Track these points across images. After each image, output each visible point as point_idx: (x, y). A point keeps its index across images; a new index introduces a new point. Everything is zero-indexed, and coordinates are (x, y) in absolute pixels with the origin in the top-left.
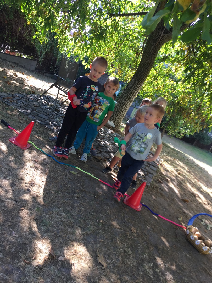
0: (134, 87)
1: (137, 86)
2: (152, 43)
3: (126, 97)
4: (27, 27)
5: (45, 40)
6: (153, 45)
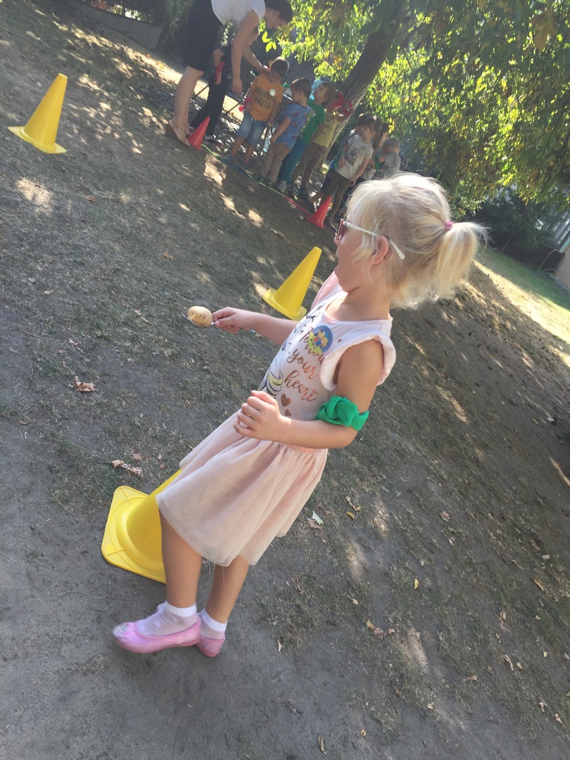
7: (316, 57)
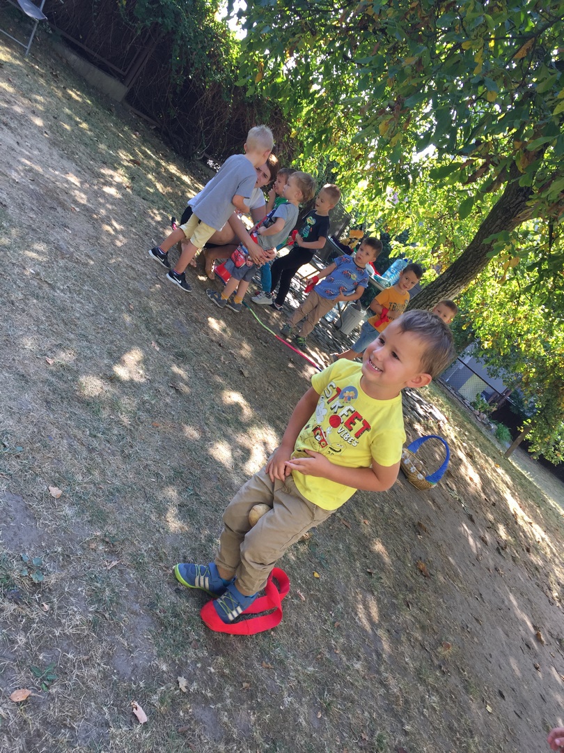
0: (445, 287)
1: (451, 287)
2: (500, 214)
3: (422, 302)
4: (287, 143)
5: (312, 171)
6: (500, 218)
7: (423, 262)
